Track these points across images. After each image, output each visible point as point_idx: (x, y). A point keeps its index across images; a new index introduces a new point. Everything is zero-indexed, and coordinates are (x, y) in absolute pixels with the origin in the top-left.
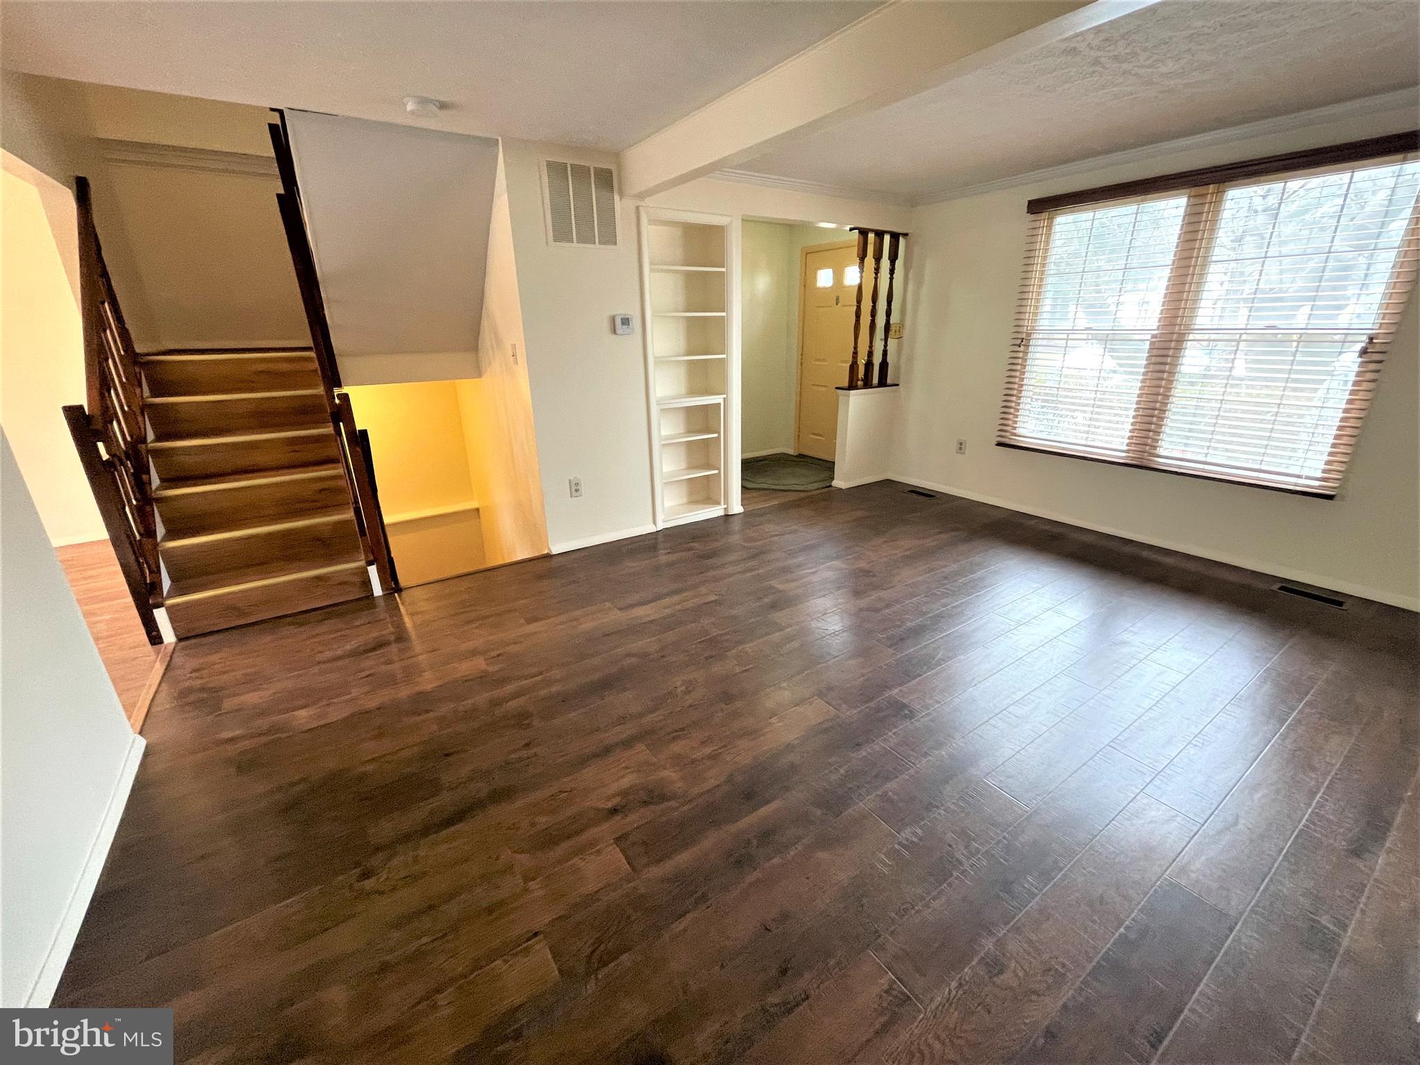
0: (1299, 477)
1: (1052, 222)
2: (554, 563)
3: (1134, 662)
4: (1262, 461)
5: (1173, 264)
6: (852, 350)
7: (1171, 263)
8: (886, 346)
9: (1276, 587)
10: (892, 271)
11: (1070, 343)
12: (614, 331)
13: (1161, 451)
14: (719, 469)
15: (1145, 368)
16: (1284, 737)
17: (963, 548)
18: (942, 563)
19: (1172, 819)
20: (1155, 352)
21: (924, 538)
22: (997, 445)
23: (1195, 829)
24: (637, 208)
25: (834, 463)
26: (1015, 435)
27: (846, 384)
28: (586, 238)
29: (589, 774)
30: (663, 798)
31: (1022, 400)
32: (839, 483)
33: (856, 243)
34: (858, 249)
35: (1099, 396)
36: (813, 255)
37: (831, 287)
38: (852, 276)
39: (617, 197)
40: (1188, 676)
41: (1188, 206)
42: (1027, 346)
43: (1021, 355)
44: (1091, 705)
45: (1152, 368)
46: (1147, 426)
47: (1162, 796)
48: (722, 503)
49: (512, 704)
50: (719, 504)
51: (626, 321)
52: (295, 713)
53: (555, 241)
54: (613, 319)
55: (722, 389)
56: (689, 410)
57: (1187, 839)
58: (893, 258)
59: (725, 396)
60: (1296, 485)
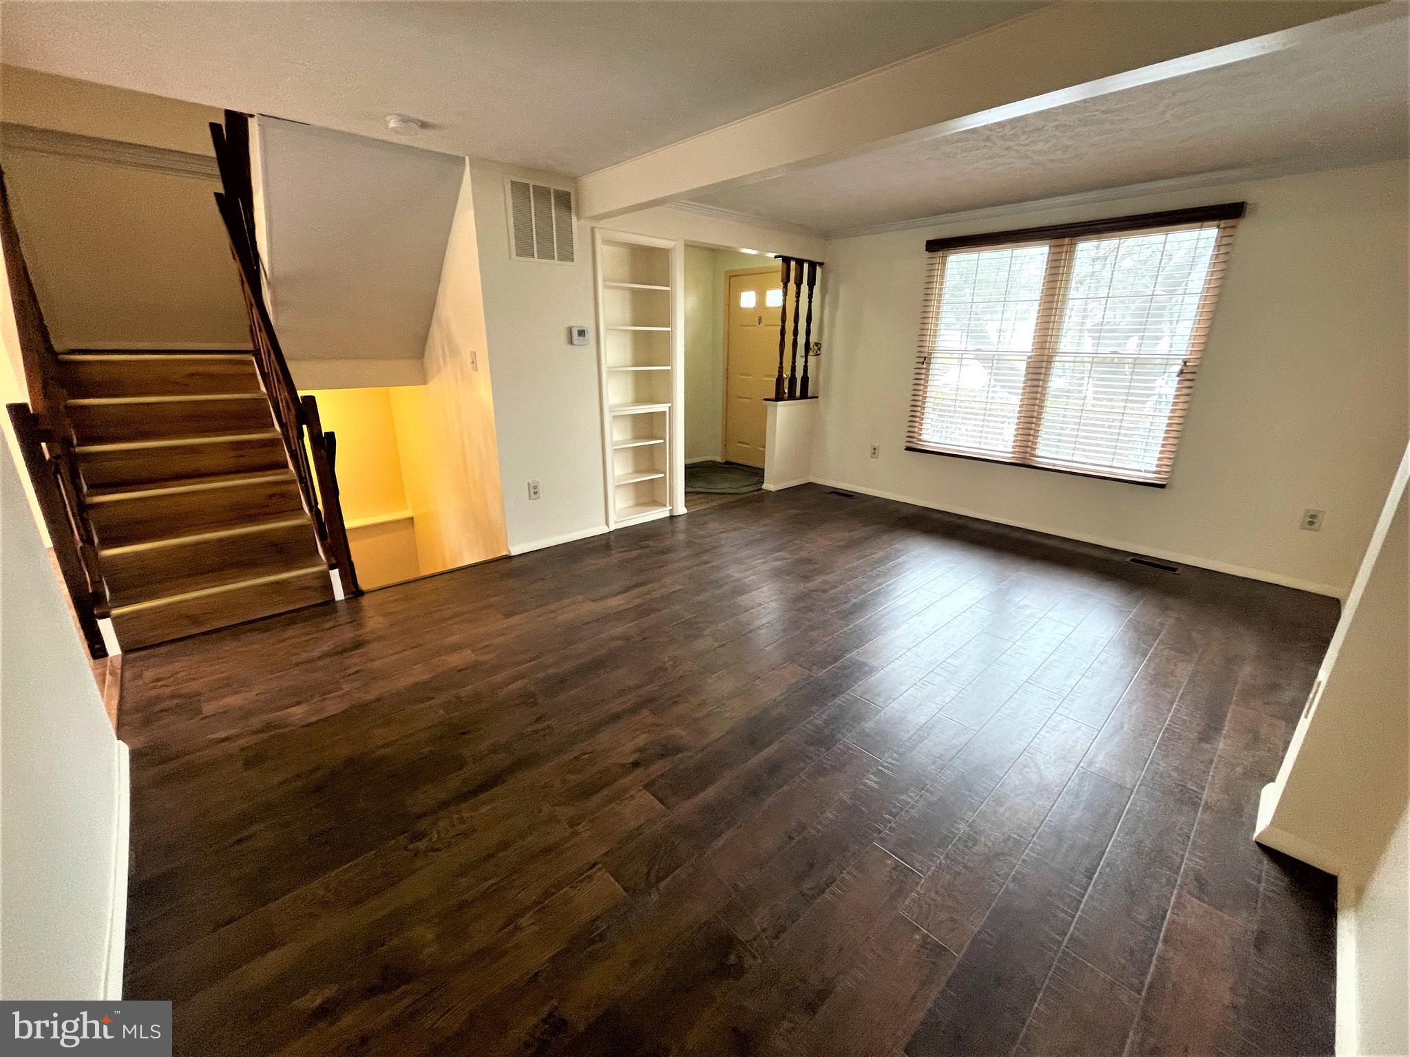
0: (1139, 471)
1: (946, 260)
2: (515, 564)
3: (1036, 620)
4: (1113, 459)
5: (1041, 300)
6: (778, 365)
7: (1039, 298)
8: (806, 362)
9: (1128, 560)
10: (810, 296)
11: (964, 362)
12: (571, 342)
13: (1038, 452)
14: (665, 473)
15: (1024, 383)
16: (1147, 666)
17: (886, 537)
18: (872, 551)
19: (1079, 728)
20: (1031, 370)
21: (852, 531)
22: (906, 449)
23: (1095, 734)
24: (593, 229)
25: (764, 470)
26: (920, 440)
27: (773, 396)
28: (546, 254)
29: (604, 738)
30: (677, 750)
31: (926, 410)
32: (768, 486)
33: (780, 269)
34: (782, 275)
35: (989, 406)
36: (735, 279)
37: (754, 308)
38: (774, 298)
39: (574, 218)
40: (1076, 628)
41: (1049, 253)
42: (929, 364)
43: (924, 371)
44: (1009, 653)
45: (1029, 383)
46: (1028, 431)
47: (1069, 714)
48: (668, 505)
49: (513, 687)
50: (665, 505)
51: (582, 333)
52: (288, 710)
53: (517, 255)
54: (570, 330)
55: (668, 399)
56: (636, 418)
57: (1091, 741)
58: (811, 284)
59: (670, 405)
60: (1138, 477)
